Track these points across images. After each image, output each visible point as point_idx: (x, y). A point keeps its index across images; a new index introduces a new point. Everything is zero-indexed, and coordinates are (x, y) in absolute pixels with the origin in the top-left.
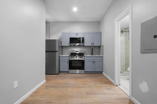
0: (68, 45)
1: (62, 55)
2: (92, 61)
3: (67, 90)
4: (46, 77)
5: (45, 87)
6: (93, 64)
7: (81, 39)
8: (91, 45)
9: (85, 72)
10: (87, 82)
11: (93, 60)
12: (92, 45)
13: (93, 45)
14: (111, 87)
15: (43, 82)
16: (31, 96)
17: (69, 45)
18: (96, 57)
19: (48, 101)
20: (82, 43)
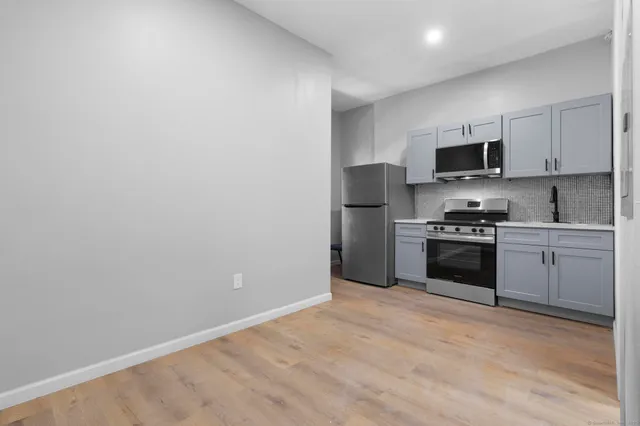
0: (431, 181)
1: (414, 218)
2: (540, 250)
3: (364, 337)
4: (332, 284)
5: (320, 311)
6: (544, 268)
7: (486, 146)
8: (542, 172)
9: (496, 298)
10: (467, 336)
11: (543, 249)
12: (547, 174)
13: (555, 173)
14: (572, 392)
15: (319, 297)
16: (276, 321)
17: (435, 180)
18: (562, 233)
19: (295, 344)
20: (489, 167)
